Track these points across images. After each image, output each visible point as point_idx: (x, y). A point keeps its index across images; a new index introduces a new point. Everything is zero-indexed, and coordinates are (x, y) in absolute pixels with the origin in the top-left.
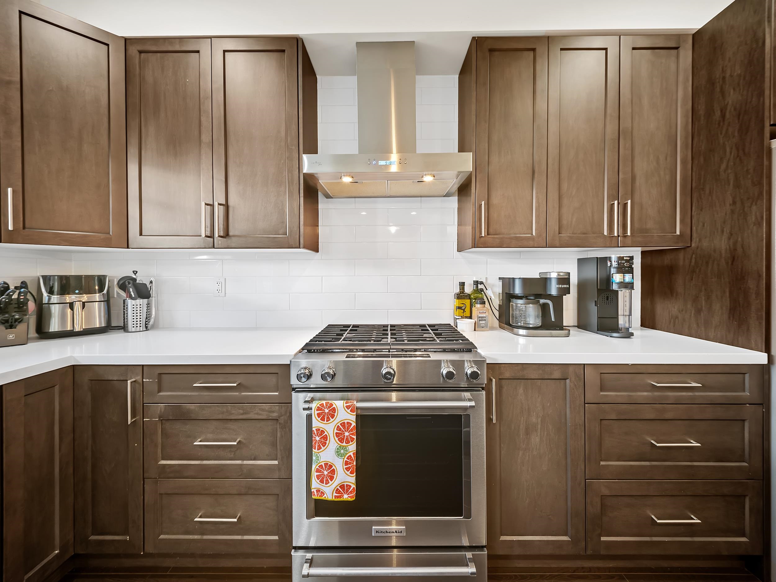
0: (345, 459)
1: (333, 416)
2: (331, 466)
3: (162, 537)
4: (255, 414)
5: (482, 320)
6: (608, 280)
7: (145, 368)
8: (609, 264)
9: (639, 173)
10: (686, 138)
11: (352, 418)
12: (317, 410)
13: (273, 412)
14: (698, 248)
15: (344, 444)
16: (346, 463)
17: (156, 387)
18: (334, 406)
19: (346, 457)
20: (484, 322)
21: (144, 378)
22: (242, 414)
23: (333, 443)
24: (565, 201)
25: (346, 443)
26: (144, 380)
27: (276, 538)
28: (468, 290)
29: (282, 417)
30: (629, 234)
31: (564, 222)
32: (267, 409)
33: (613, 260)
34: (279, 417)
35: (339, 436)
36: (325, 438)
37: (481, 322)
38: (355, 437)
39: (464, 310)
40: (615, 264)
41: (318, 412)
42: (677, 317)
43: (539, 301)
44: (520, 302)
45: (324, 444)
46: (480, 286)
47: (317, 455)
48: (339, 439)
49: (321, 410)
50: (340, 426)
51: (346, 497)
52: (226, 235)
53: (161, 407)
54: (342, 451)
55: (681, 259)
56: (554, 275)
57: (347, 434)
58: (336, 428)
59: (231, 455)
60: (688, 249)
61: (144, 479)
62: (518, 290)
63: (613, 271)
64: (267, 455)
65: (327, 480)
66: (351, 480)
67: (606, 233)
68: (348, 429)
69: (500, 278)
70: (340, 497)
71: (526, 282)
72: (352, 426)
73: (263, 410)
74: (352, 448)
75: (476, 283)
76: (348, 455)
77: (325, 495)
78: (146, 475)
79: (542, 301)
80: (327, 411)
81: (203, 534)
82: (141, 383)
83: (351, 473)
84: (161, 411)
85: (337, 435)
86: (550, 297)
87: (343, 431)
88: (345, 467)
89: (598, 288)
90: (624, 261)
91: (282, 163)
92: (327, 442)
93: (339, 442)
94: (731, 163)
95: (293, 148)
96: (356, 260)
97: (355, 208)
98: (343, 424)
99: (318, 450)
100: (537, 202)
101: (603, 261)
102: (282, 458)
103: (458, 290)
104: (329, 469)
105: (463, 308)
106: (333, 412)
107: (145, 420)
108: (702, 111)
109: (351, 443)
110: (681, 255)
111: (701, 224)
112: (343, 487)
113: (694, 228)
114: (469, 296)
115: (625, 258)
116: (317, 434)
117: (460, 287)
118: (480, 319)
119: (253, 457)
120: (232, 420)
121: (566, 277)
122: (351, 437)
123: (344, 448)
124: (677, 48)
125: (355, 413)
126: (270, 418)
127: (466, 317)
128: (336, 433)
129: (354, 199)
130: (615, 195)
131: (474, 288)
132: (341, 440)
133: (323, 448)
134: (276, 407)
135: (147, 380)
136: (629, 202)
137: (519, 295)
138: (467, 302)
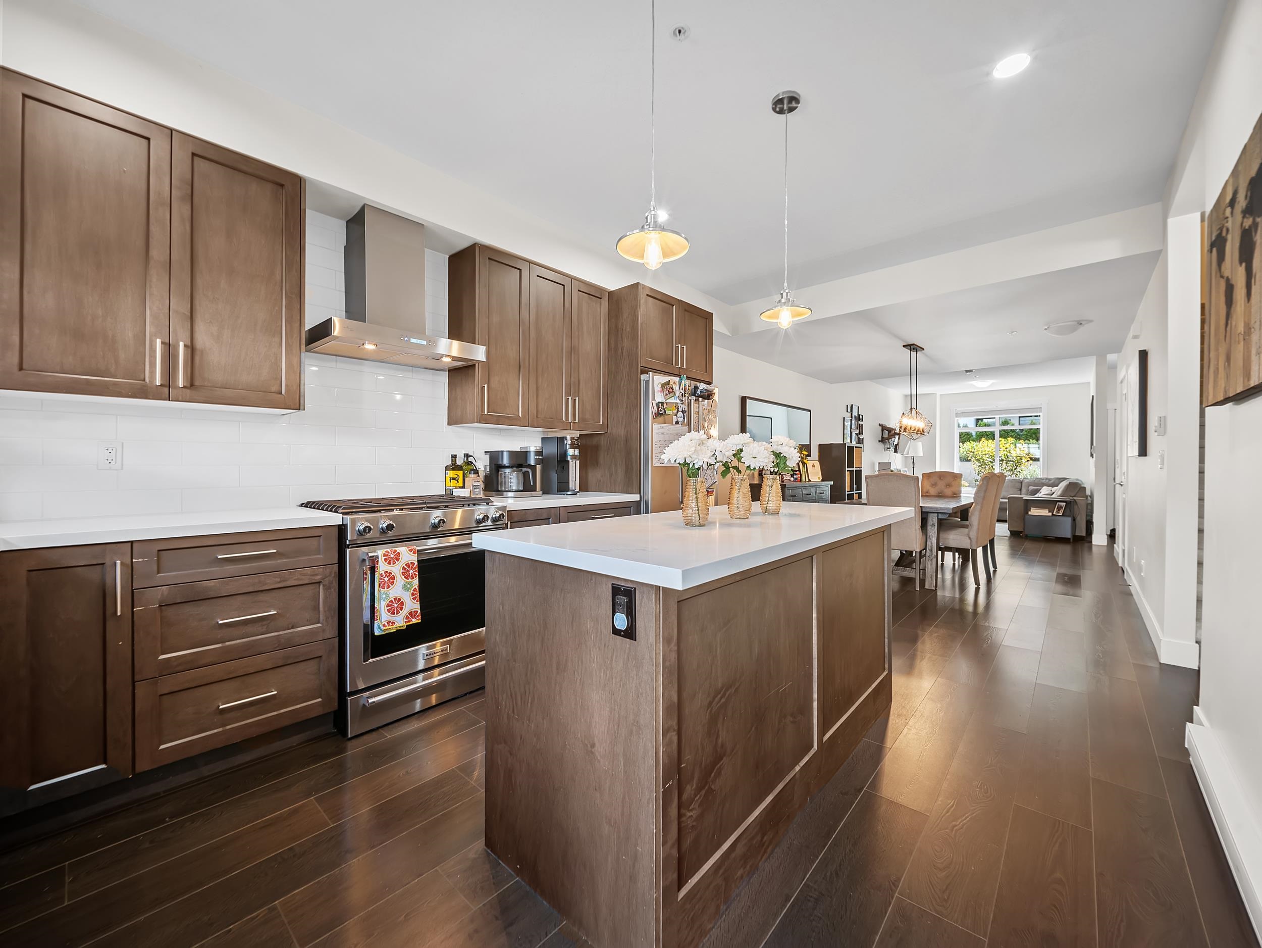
0: (412, 592)
1: (398, 560)
2: (400, 599)
3: (162, 747)
4: (295, 580)
5: (476, 488)
6: (564, 454)
7: (135, 545)
8: (566, 442)
9: (581, 378)
10: (605, 360)
11: (414, 559)
12: (384, 556)
13: (317, 575)
14: (610, 434)
15: (410, 580)
16: (413, 594)
17: (155, 568)
18: (398, 551)
19: (412, 589)
20: (478, 490)
21: (134, 557)
22: (279, 582)
23: (400, 581)
24: (540, 392)
25: (411, 579)
26: (134, 561)
27: (320, 700)
28: (459, 462)
29: (327, 579)
30: (577, 421)
31: (540, 409)
32: (309, 573)
33: (568, 439)
34: (323, 579)
35: (405, 574)
36: (393, 578)
37: (475, 490)
38: (417, 573)
39: (457, 481)
40: (569, 442)
41: (385, 558)
42: (600, 481)
43: (522, 470)
44: (508, 470)
45: (392, 583)
46: (470, 459)
47: (387, 593)
48: (405, 577)
49: (387, 555)
50: (405, 566)
51: (414, 621)
52: (191, 384)
53: (163, 591)
54: (408, 586)
55: (603, 441)
56: (532, 449)
57: (411, 572)
58: (402, 568)
59: (263, 629)
60: (606, 434)
61: (134, 682)
62: (506, 461)
63: (568, 447)
64: (307, 620)
65: (398, 611)
66: (417, 606)
67: (564, 420)
68: (412, 568)
69: (486, 452)
70: (408, 622)
71: (512, 454)
72: (415, 565)
73: (305, 575)
74: (416, 582)
75: (467, 456)
76: (413, 588)
77: (396, 623)
78: (137, 678)
79: (524, 470)
80: (392, 556)
81: (224, 725)
82: (130, 563)
83: (417, 601)
84: (162, 595)
85: (403, 574)
86: (529, 466)
87: (408, 570)
88: (412, 598)
89: (558, 459)
90: (574, 440)
91: (277, 310)
92: (395, 581)
93: (405, 579)
94: (626, 383)
95: (294, 296)
96: (336, 428)
97: (336, 368)
98: (408, 565)
99: (387, 588)
100: (523, 390)
101: (561, 440)
102: (326, 619)
103: (450, 463)
104: (398, 602)
105: (457, 479)
106: (397, 557)
107: (136, 610)
108: (613, 346)
109: (415, 578)
110: (602, 438)
111: (612, 418)
112: (412, 614)
113: (609, 421)
114: (460, 468)
115: (575, 438)
116: (386, 576)
117: (452, 460)
118: (475, 487)
119: (290, 626)
120: (264, 592)
121: (541, 450)
122: (415, 574)
123: (410, 583)
124: (601, 298)
125: (416, 555)
126: (313, 581)
127: (460, 487)
128: (402, 573)
129: (335, 357)
130: (569, 393)
131: (464, 459)
132: (407, 578)
133: (392, 586)
134: (320, 570)
135: (140, 560)
136: (577, 398)
137: (507, 465)
138: (460, 473)
